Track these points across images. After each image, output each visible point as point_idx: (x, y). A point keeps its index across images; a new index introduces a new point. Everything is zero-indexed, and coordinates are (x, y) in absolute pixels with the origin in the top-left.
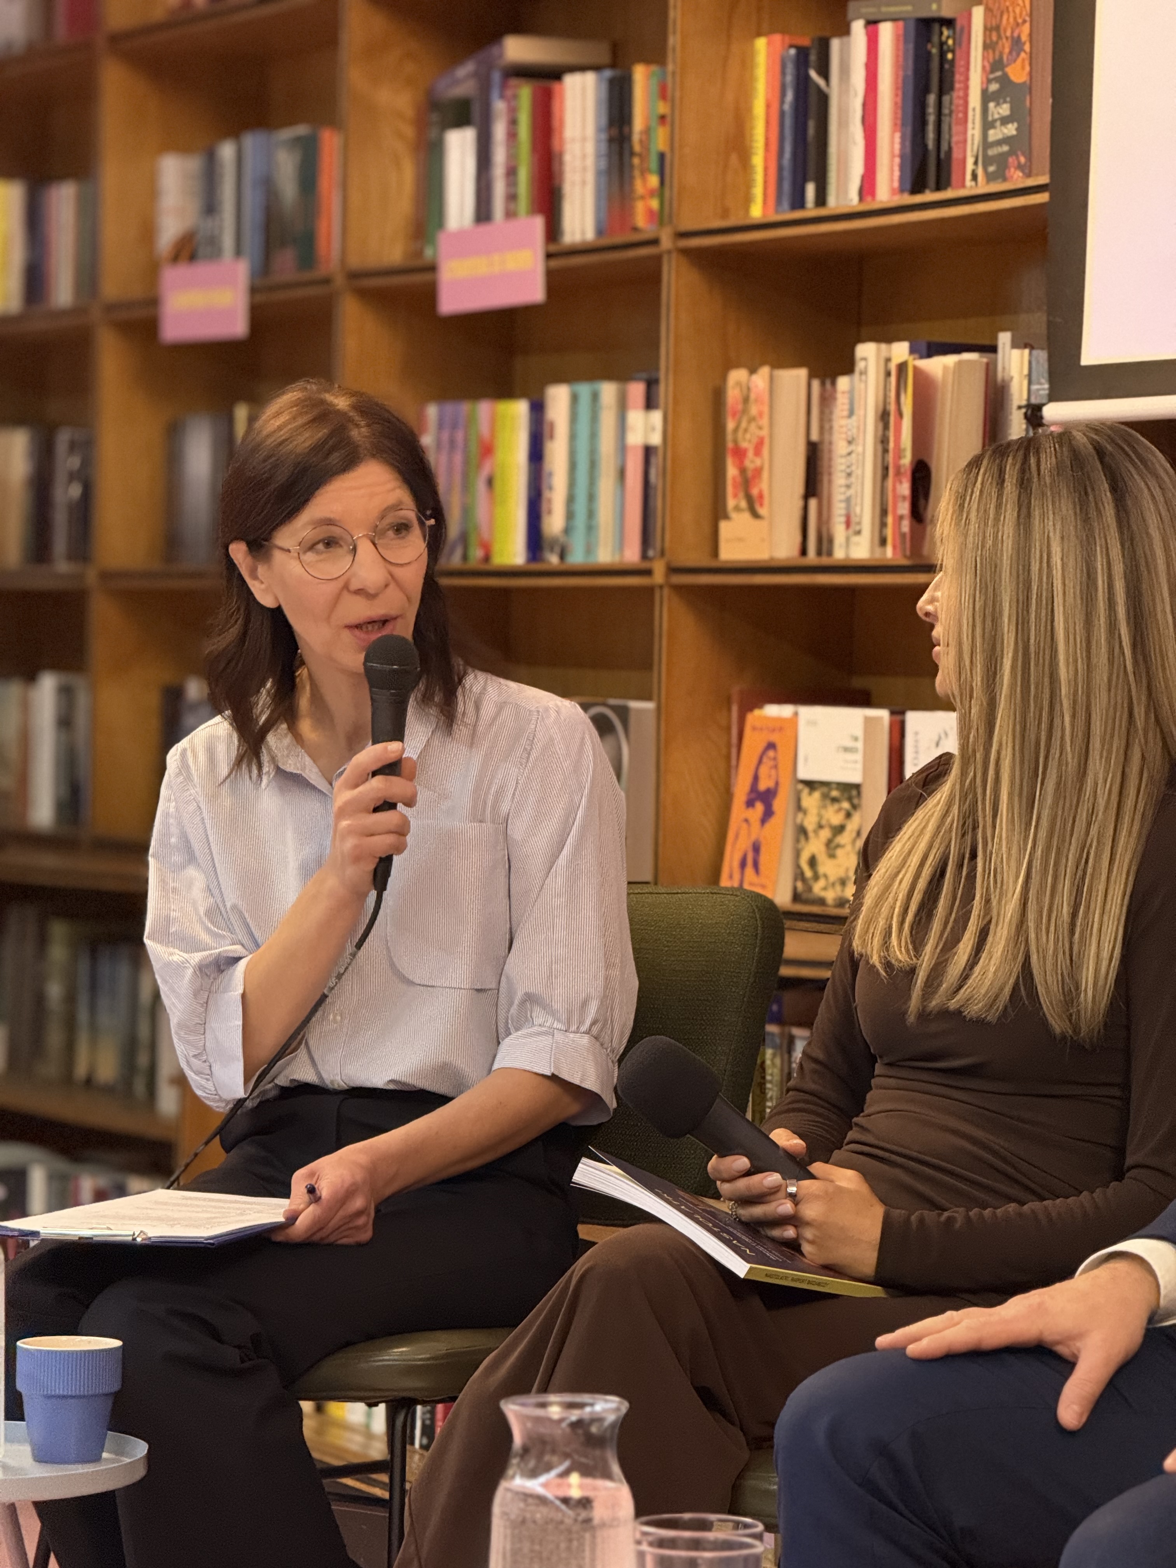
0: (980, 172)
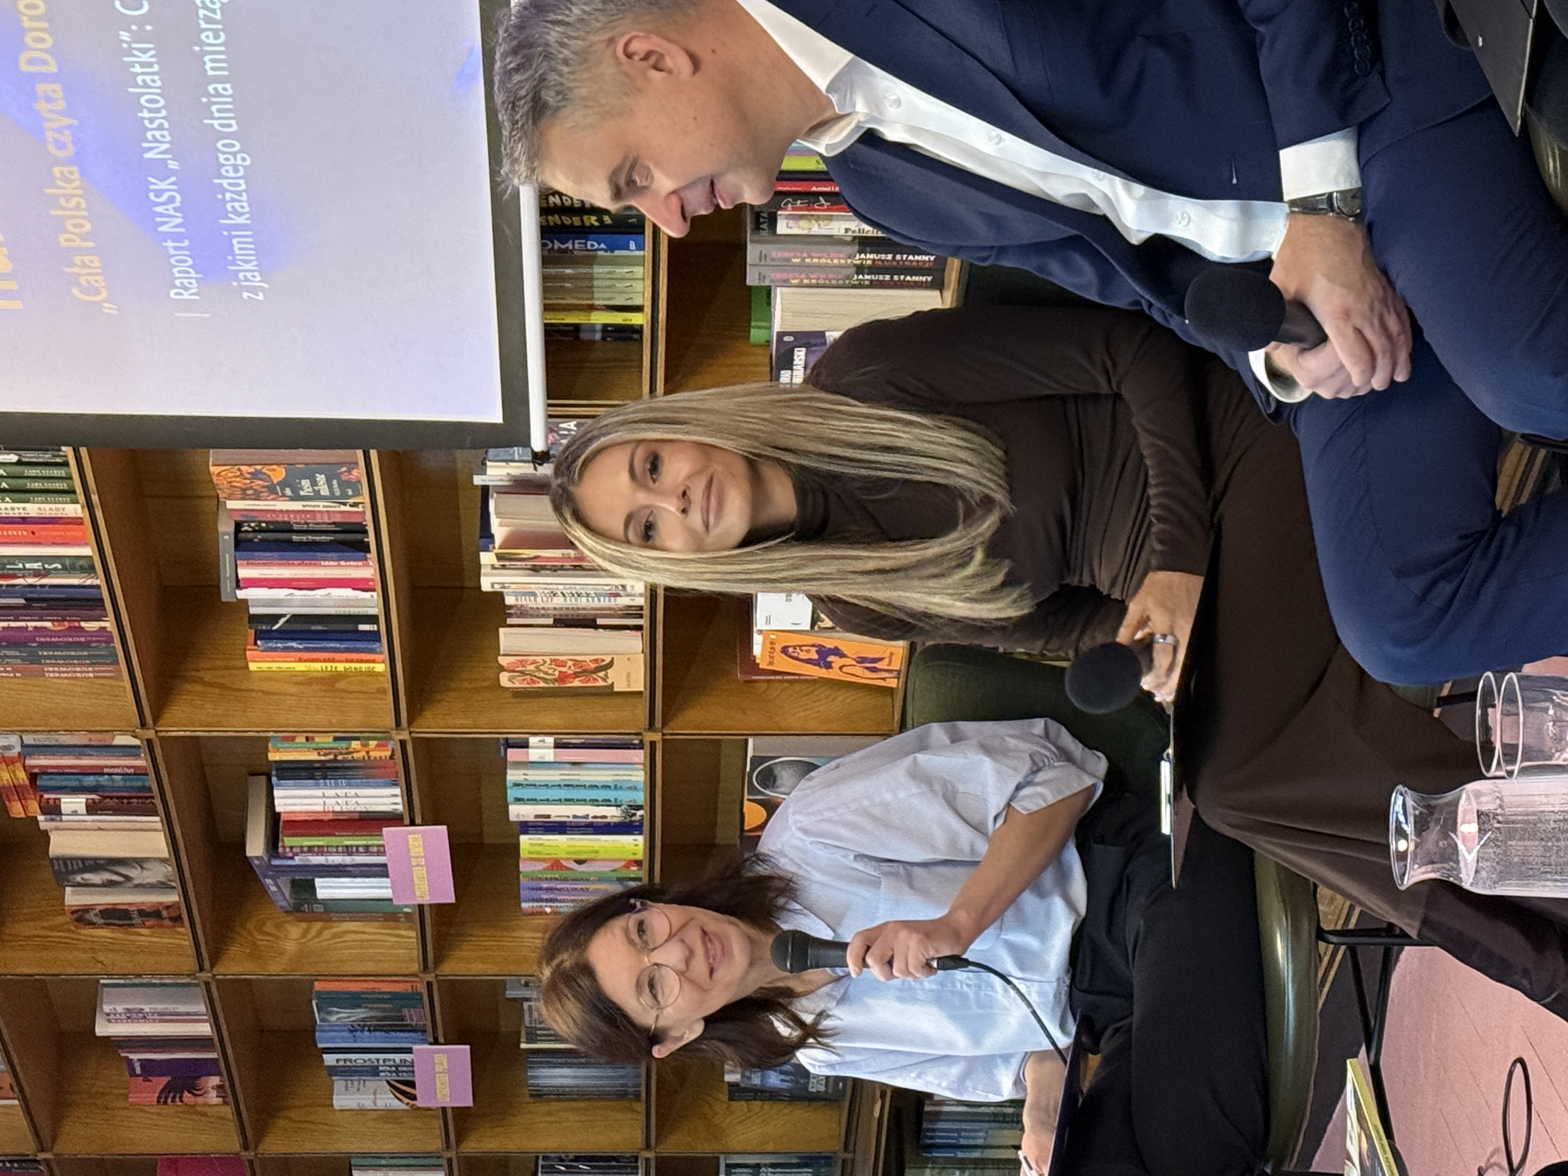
0: (351, 501)
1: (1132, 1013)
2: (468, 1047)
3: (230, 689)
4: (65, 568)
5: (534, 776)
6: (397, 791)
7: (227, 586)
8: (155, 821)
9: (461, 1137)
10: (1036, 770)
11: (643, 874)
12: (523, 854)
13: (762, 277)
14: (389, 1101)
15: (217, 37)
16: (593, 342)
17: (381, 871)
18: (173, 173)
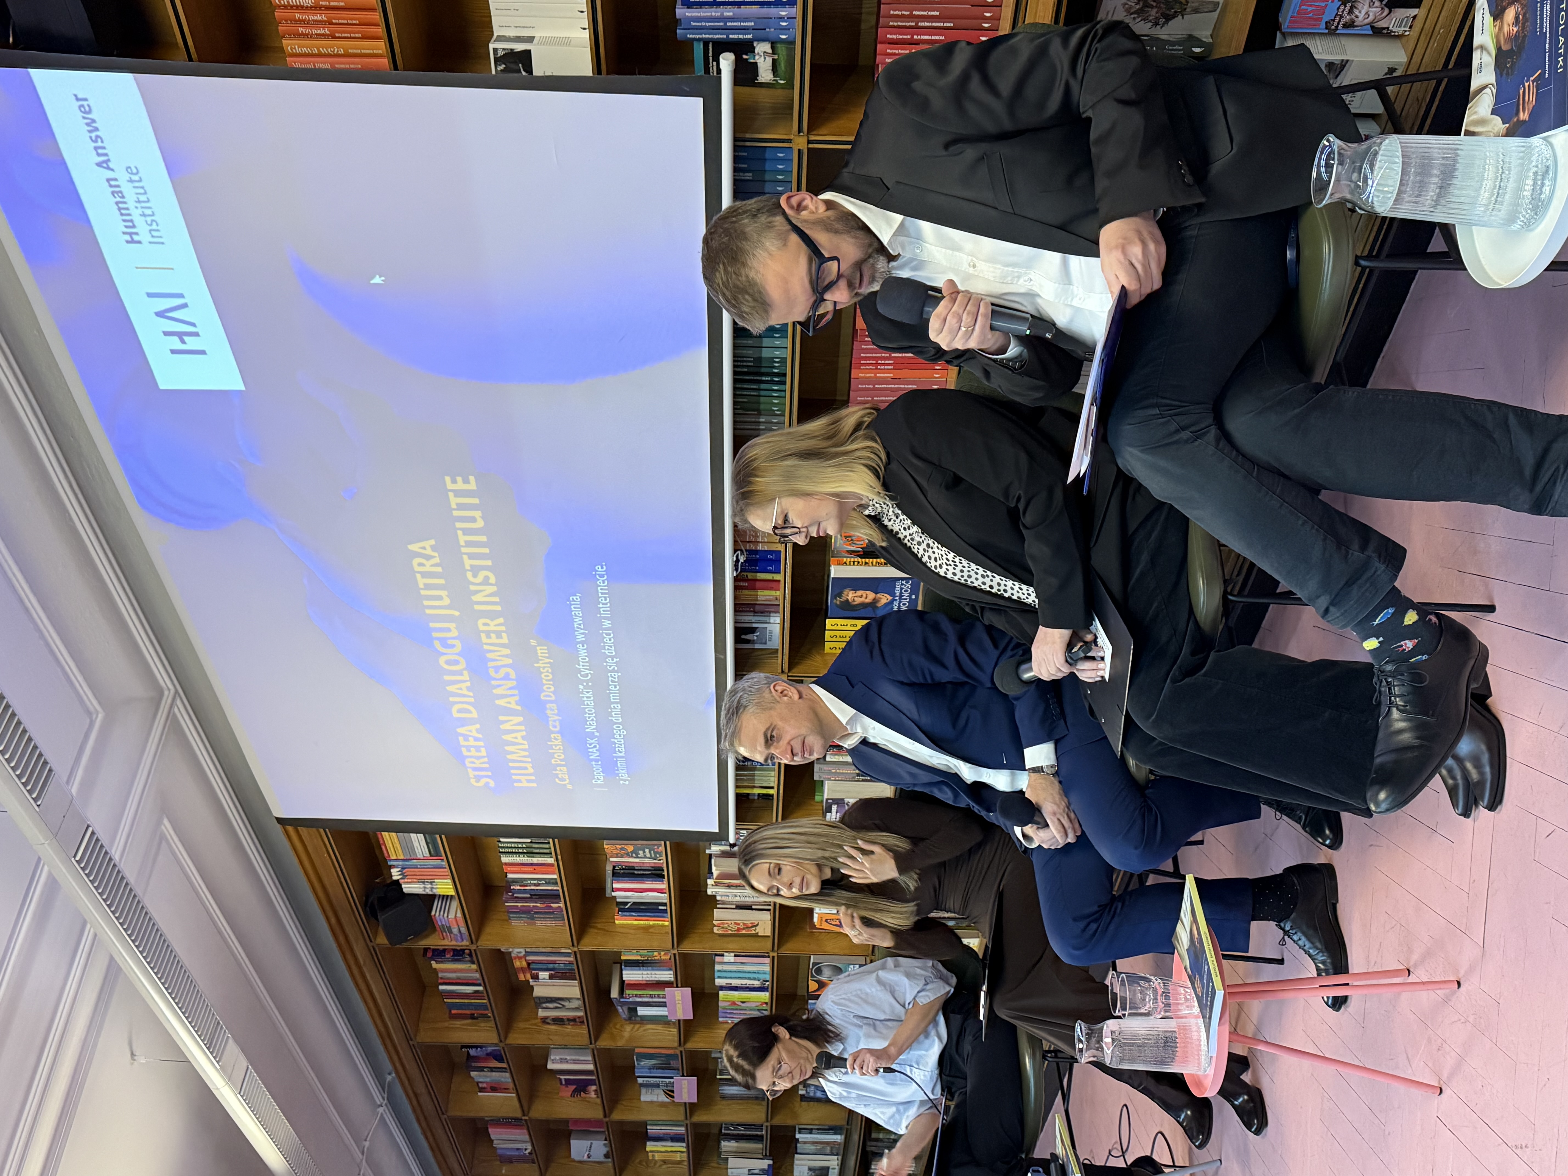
0: (658, 859)
1: (966, 1086)
2: (695, 1078)
3: (608, 931)
4: (546, 883)
5: (726, 967)
6: (671, 972)
7: (608, 890)
8: (576, 982)
9: (691, 1114)
10: (927, 984)
11: (768, 1008)
12: (720, 999)
13: (820, 777)
14: (663, 1098)
15: (615, 687)
16: (754, 800)
17: (663, 1005)
18: (596, 737)
